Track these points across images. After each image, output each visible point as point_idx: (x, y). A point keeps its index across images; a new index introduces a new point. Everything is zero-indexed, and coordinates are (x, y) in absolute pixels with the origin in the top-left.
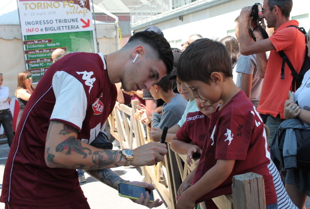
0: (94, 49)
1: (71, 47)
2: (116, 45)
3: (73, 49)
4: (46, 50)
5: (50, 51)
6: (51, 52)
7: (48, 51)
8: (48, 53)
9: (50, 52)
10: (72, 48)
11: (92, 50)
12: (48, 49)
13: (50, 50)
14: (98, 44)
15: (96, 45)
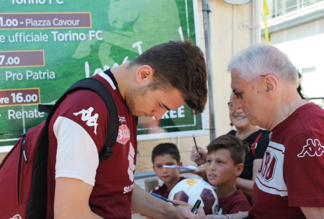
0: (192, 28)
1: (105, 15)
2: (251, 29)
3: (115, 22)
4: (5, 17)
5: (22, 23)
6: (24, 26)
7: (14, 22)
8: (14, 33)
9: (19, 26)
10: (111, 19)
11: (185, 32)
12: (12, 17)
13: (21, 18)
14: (207, 11)
15: (201, 13)
